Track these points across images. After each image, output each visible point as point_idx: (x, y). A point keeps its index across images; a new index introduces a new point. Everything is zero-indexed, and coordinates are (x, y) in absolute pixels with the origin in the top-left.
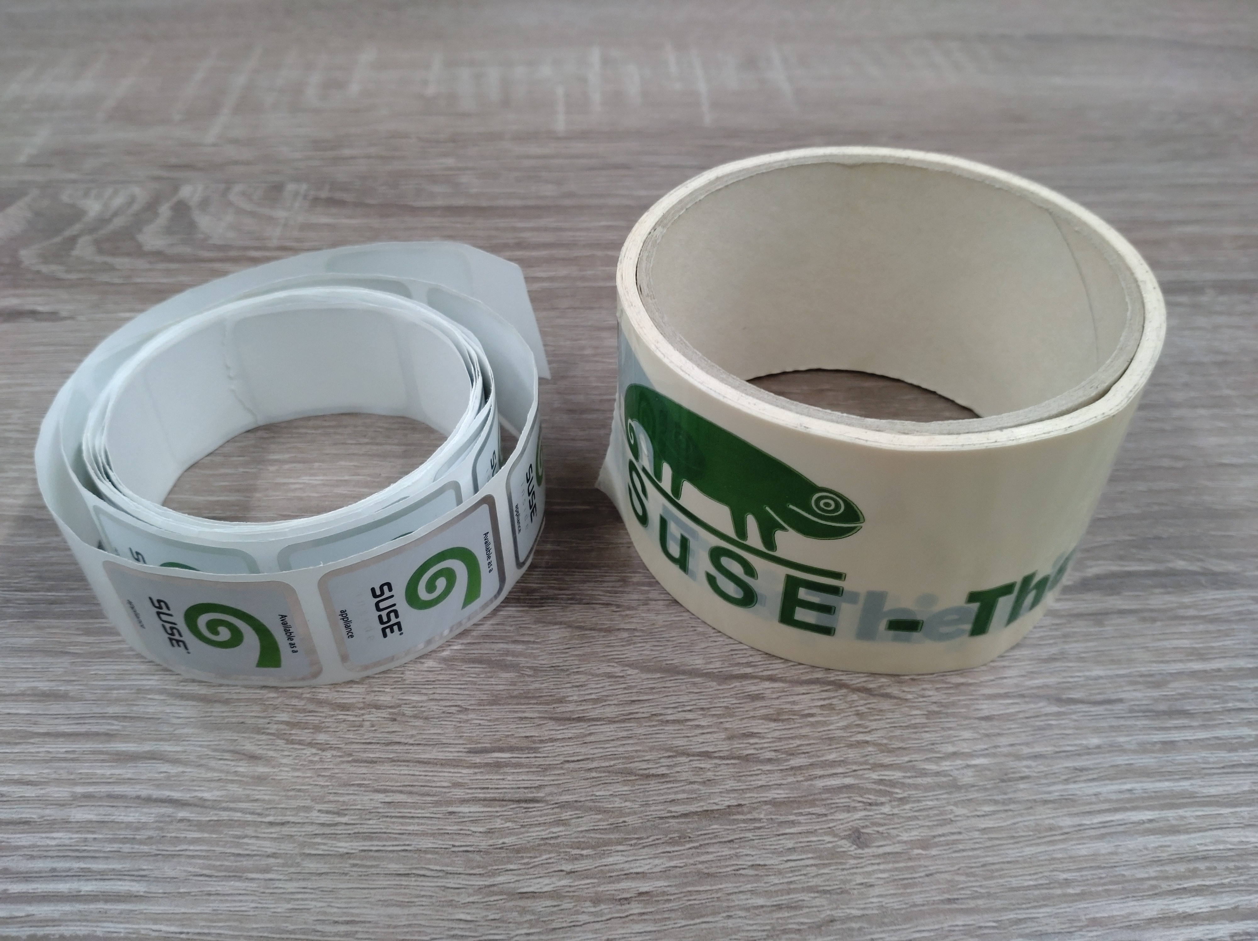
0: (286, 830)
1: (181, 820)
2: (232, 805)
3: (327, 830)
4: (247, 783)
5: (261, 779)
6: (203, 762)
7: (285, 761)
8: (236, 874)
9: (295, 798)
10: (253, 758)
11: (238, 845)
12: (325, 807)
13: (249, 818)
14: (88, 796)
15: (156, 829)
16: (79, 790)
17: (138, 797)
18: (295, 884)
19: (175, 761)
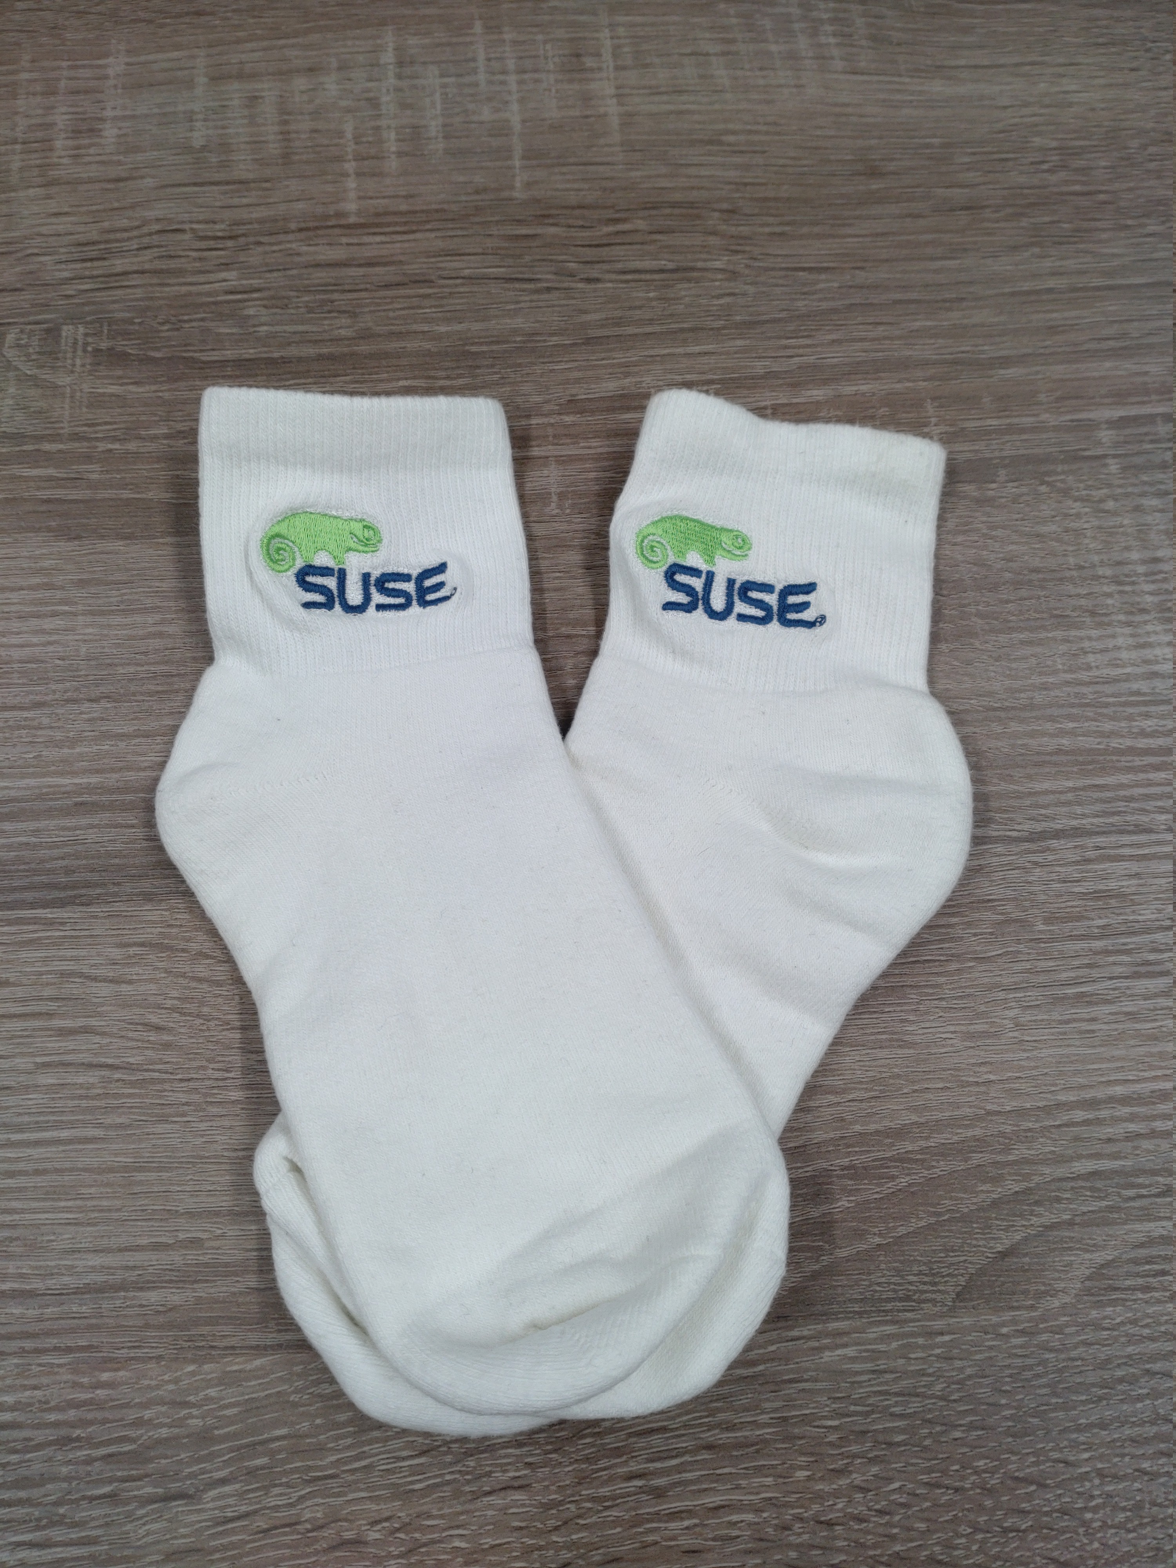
0: (191, 1084)
1: (118, 1081)
2: (151, 1067)
3: (220, 1083)
4: (158, 1050)
5: (167, 1046)
6: (123, 1033)
7: (182, 1030)
8: (164, 1119)
9: (194, 1059)
10: (158, 1028)
11: (161, 1097)
12: (216, 1066)
13: (165, 1076)
14: (46, 1065)
15: (101, 1088)
16: (39, 1060)
17: (83, 1064)
18: (206, 1124)
19: (103, 1034)
